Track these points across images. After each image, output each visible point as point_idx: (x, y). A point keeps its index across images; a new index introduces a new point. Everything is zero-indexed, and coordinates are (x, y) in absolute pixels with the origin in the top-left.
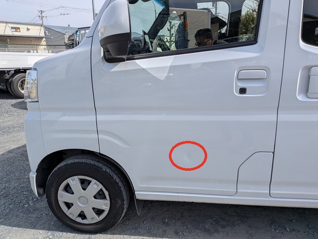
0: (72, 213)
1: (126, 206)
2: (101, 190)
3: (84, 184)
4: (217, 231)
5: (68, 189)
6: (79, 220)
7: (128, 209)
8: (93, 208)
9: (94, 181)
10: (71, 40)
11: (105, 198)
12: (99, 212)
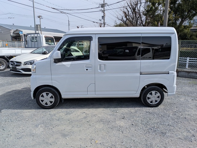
0: (43, 103)
1: (59, 100)
2: (52, 96)
3: (47, 94)
4: (85, 107)
5: (43, 96)
6: (45, 105)
7: (60, 102)
8: (50, 101)
9: (50, 93)
10: (15, 34)
11: (53, 98)
12: (51, 102)
